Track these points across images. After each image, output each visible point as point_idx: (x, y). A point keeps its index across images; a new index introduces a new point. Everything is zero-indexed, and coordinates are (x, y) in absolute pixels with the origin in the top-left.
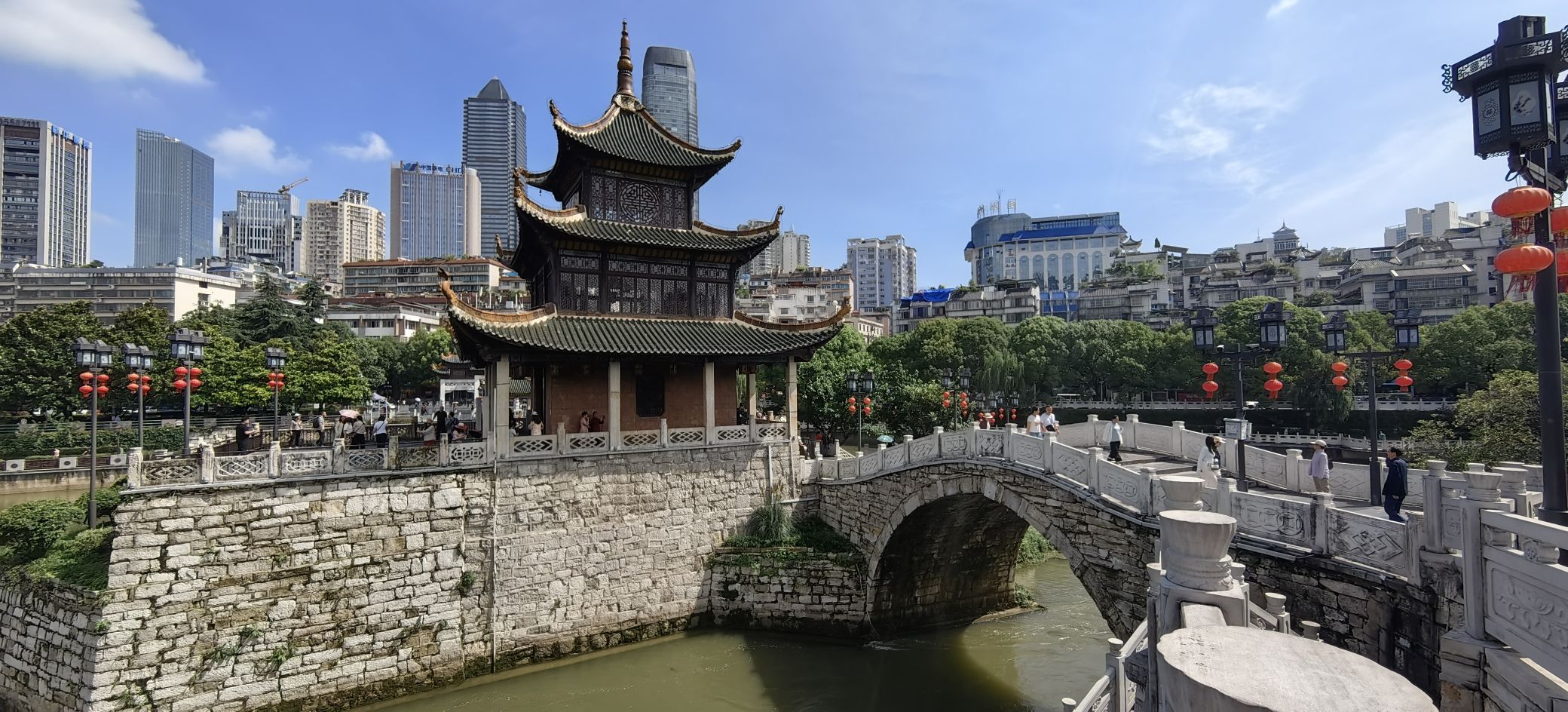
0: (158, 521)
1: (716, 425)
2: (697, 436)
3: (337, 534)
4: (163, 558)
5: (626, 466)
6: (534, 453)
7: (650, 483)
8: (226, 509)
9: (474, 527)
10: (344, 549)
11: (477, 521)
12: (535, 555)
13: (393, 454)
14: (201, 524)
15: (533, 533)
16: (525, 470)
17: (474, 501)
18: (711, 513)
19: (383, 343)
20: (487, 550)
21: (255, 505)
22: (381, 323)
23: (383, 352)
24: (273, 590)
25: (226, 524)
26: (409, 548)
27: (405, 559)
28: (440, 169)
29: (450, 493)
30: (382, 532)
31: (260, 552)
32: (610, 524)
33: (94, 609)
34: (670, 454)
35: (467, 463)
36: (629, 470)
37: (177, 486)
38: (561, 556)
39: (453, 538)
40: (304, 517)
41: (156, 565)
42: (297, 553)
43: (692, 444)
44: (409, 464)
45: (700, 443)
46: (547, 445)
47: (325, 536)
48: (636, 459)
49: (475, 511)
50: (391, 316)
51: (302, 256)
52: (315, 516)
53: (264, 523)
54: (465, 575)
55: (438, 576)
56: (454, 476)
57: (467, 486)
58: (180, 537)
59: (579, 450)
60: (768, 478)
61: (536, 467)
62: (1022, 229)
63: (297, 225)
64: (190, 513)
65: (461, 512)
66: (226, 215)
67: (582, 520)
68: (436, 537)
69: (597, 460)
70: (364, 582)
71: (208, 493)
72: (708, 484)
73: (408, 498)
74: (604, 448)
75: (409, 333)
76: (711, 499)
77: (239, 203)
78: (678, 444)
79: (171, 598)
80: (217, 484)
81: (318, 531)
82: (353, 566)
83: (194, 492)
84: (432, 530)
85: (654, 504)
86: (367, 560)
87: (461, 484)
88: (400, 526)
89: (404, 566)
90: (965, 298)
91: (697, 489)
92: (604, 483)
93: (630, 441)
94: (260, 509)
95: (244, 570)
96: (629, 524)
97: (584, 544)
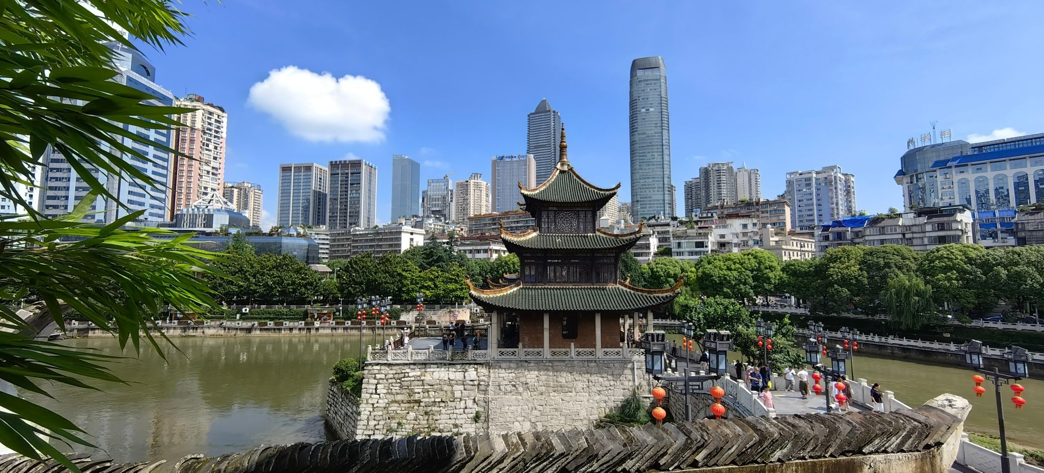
0: (375, 374)
1: (602, 348)
2: (591, 353)
3: (430, 387)
4: (376, 389)
5: (552, 367)
6: (508, 357)
7: (565, 378)
8: (394, 372)
9: (482, 390)
10: (432, 394)
11: (482, 388)
12: (507, 407)
13: (450, 354)
14: (387, 377)
15: (507, 397)
16: (504, 365)
17: (482, 378)
18: (598, 397)
19: (482, 262)
20: (487, 402)
21: (403, 371)
22: (482, 251)
23: (482, 268)
24: (408, 408)
25: (394, 378)
26: (456, 397)
27: (453, 401)
28: (515, 157)
29: (471, 373)
30: (446, 388)
31: (404, 391)
32: (543, 397)
33: (358, 406)
34: (575, 362)
35: (479, 360)
36: (554, 371)
37: (380, 362)
38: (519, 410)
39: (472, 394)
40: (419, 378)
41: (374, 391)
42: (416, 393)
43: (588, 357)
44: (456, 358)
45: (593, 357)
46: (514, 353)
47: (426, 387)
48: (557, 364)
49: (481, 383)
50: (486, 247)
51: (453, 210)
52: (422, 378)
53: (406, 379)
54: (477, 413)
55: (466, 410)
56: (473, 366)
57: (479, 370)
58: (381, 381)
59: (528, 357)
60: (634, 381)
61: (508, 364)
62: (959, 155)
63: (451, 194)
64: (384, 372)
65: (476, 383)
66: (423, 192)
67: (529, 393)
68: (465, 393)
69: (538, 362)
70: (438, 409)
71: (389, 365)
72: (597, 381)
73: (454, 374)
74: (541, 357)
75: (495, 256)
76: (599, 389)
77: (428, 185)
78: (580, 357)
79: (378, 405)
80: (392, 362)
81: (423, 385)
82: (435, 402)
83: (385, 364)
84: (465, 390)
85: (566, 389)
86: (440, 400)
87: (476, 370)
88: (452, 386)
89: (453, 404)
90: (882, 224)
91: (590, 383)
92: (540, 375)
93: (554, 354)
94: (404, 373)
95: (399, 398)
96: (552, 398)
97: (531, 405)
